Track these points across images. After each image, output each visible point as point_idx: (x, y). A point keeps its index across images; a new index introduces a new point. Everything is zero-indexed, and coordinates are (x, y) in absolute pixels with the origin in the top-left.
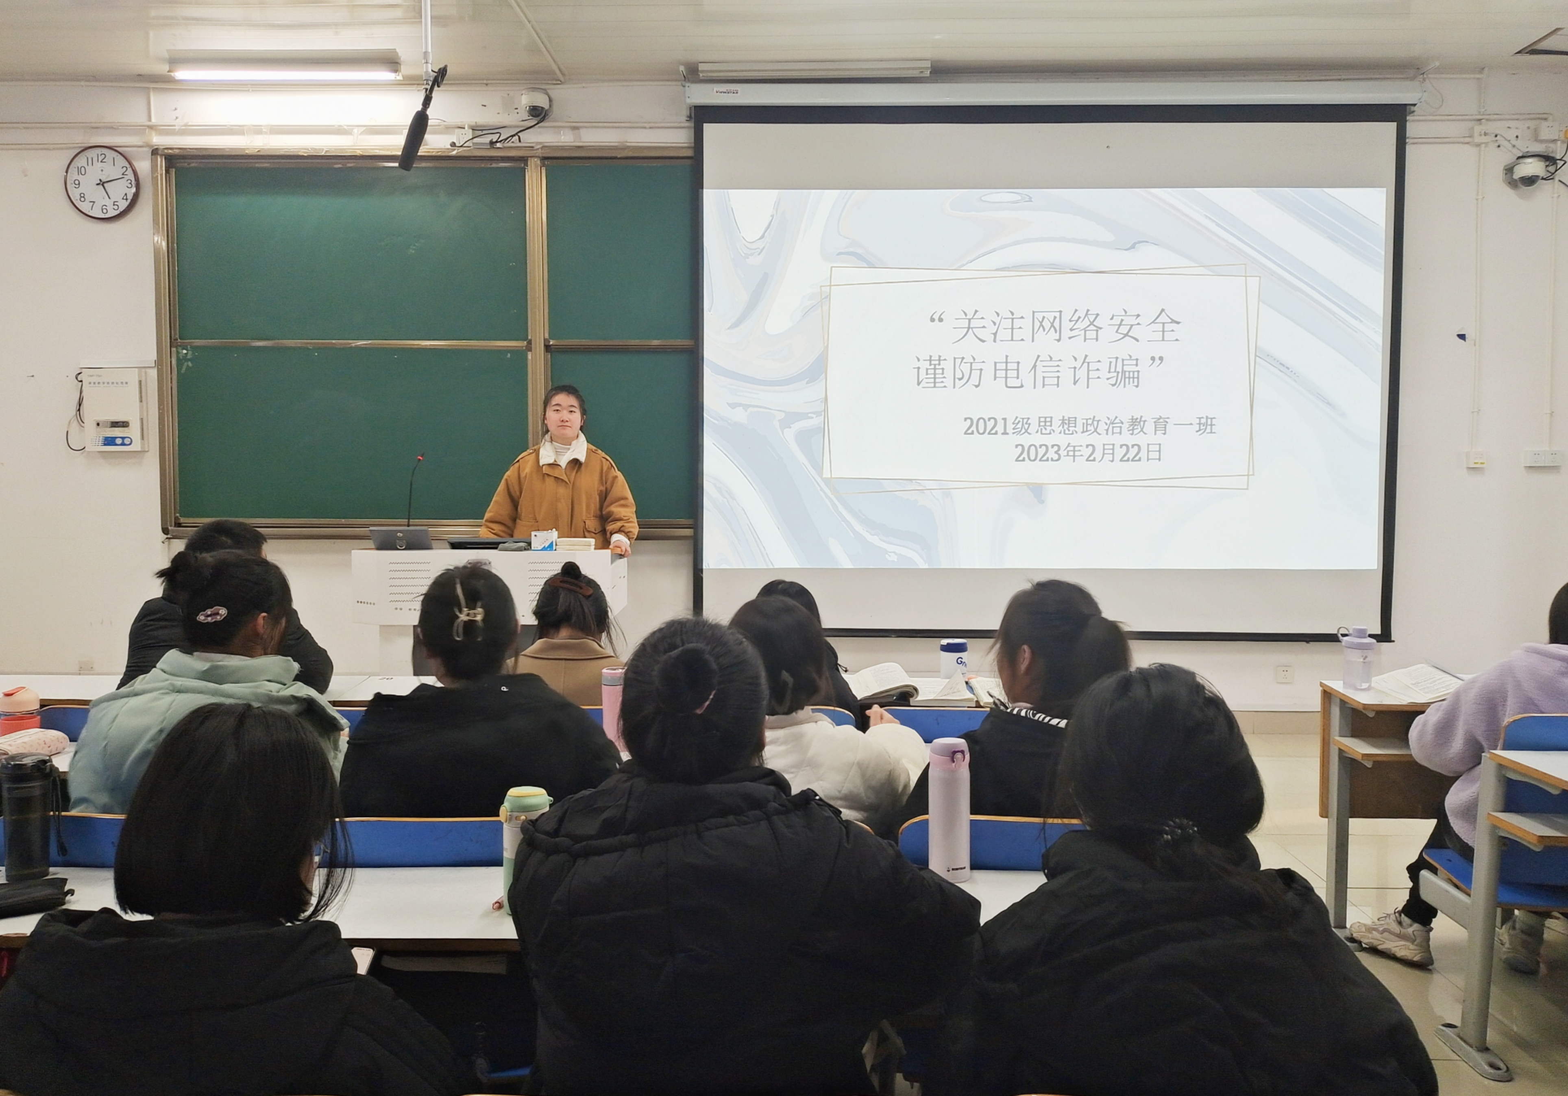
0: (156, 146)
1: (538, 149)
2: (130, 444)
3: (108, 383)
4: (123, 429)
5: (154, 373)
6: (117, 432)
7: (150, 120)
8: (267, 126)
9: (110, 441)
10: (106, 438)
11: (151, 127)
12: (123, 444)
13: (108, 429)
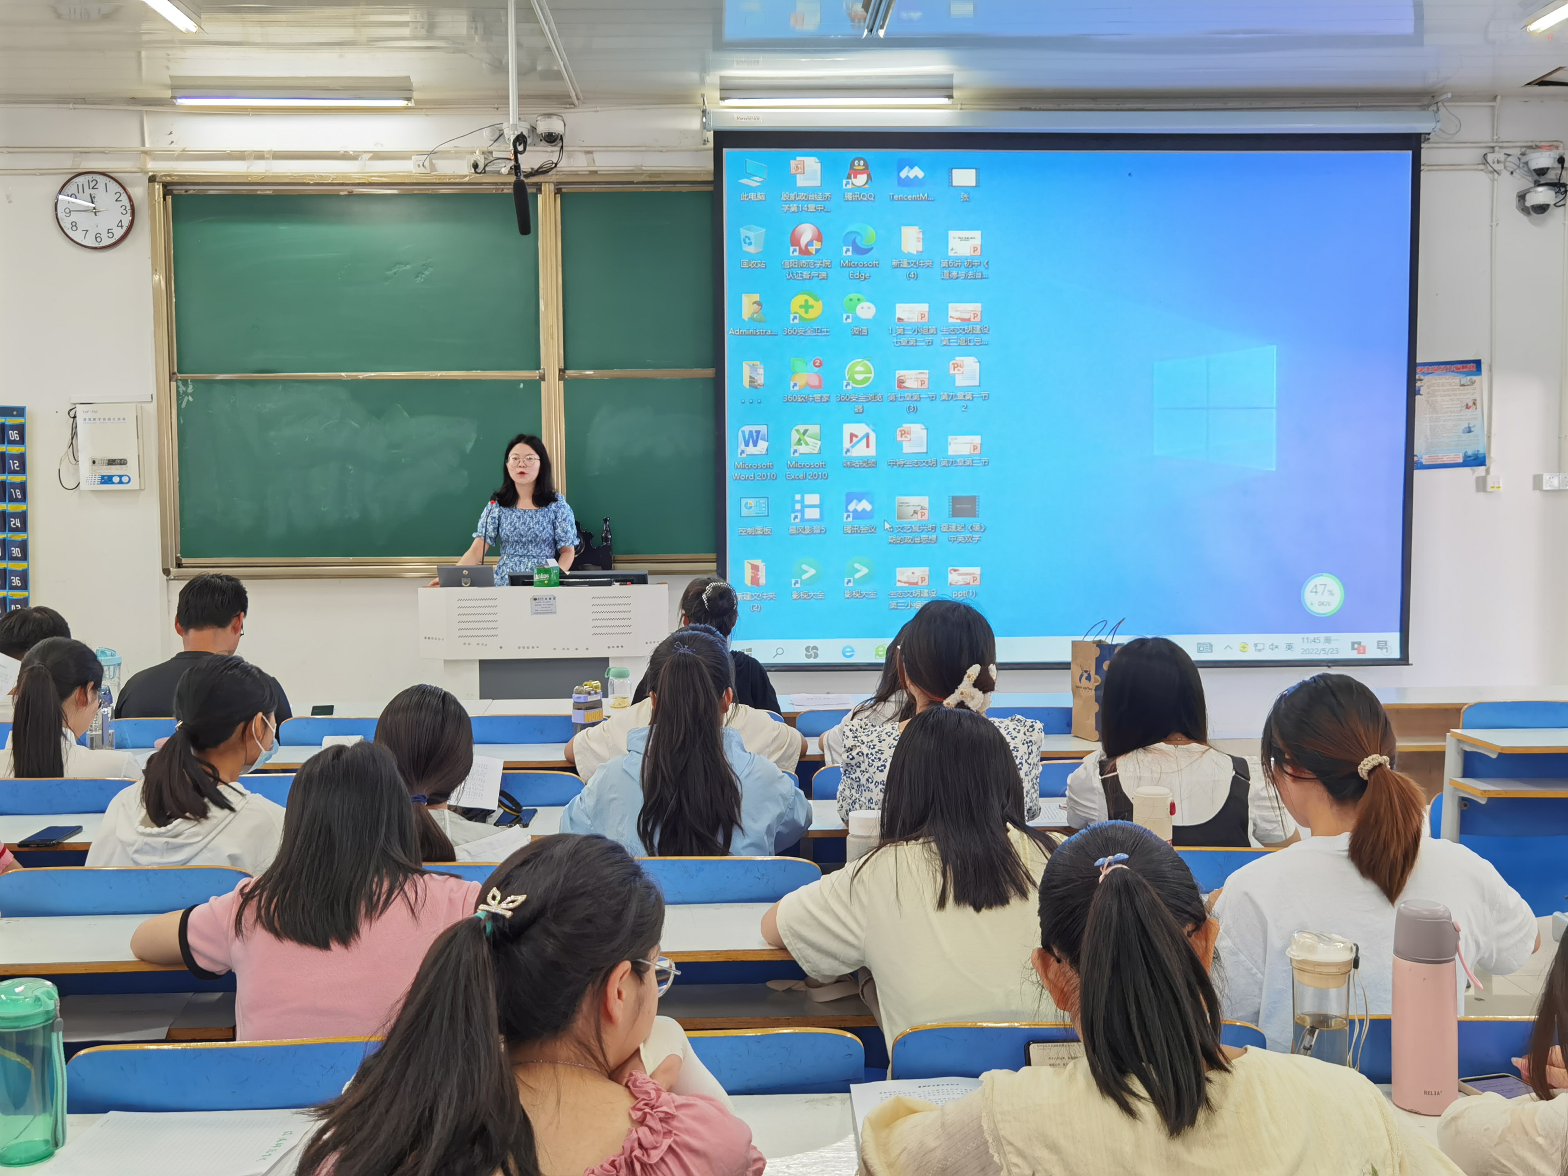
0: (151, 172)
1: (552, 175)
2: (128, 483)
3: (104, 419)
4: (120, 466)
5: (152, 408)
6: (114, 470)
7: (143, 144)
8: (269, 152)
9: (107, 480)
10: (103, 477)
11: (145, 153)
12: (121, 482)
13: (105, 467)
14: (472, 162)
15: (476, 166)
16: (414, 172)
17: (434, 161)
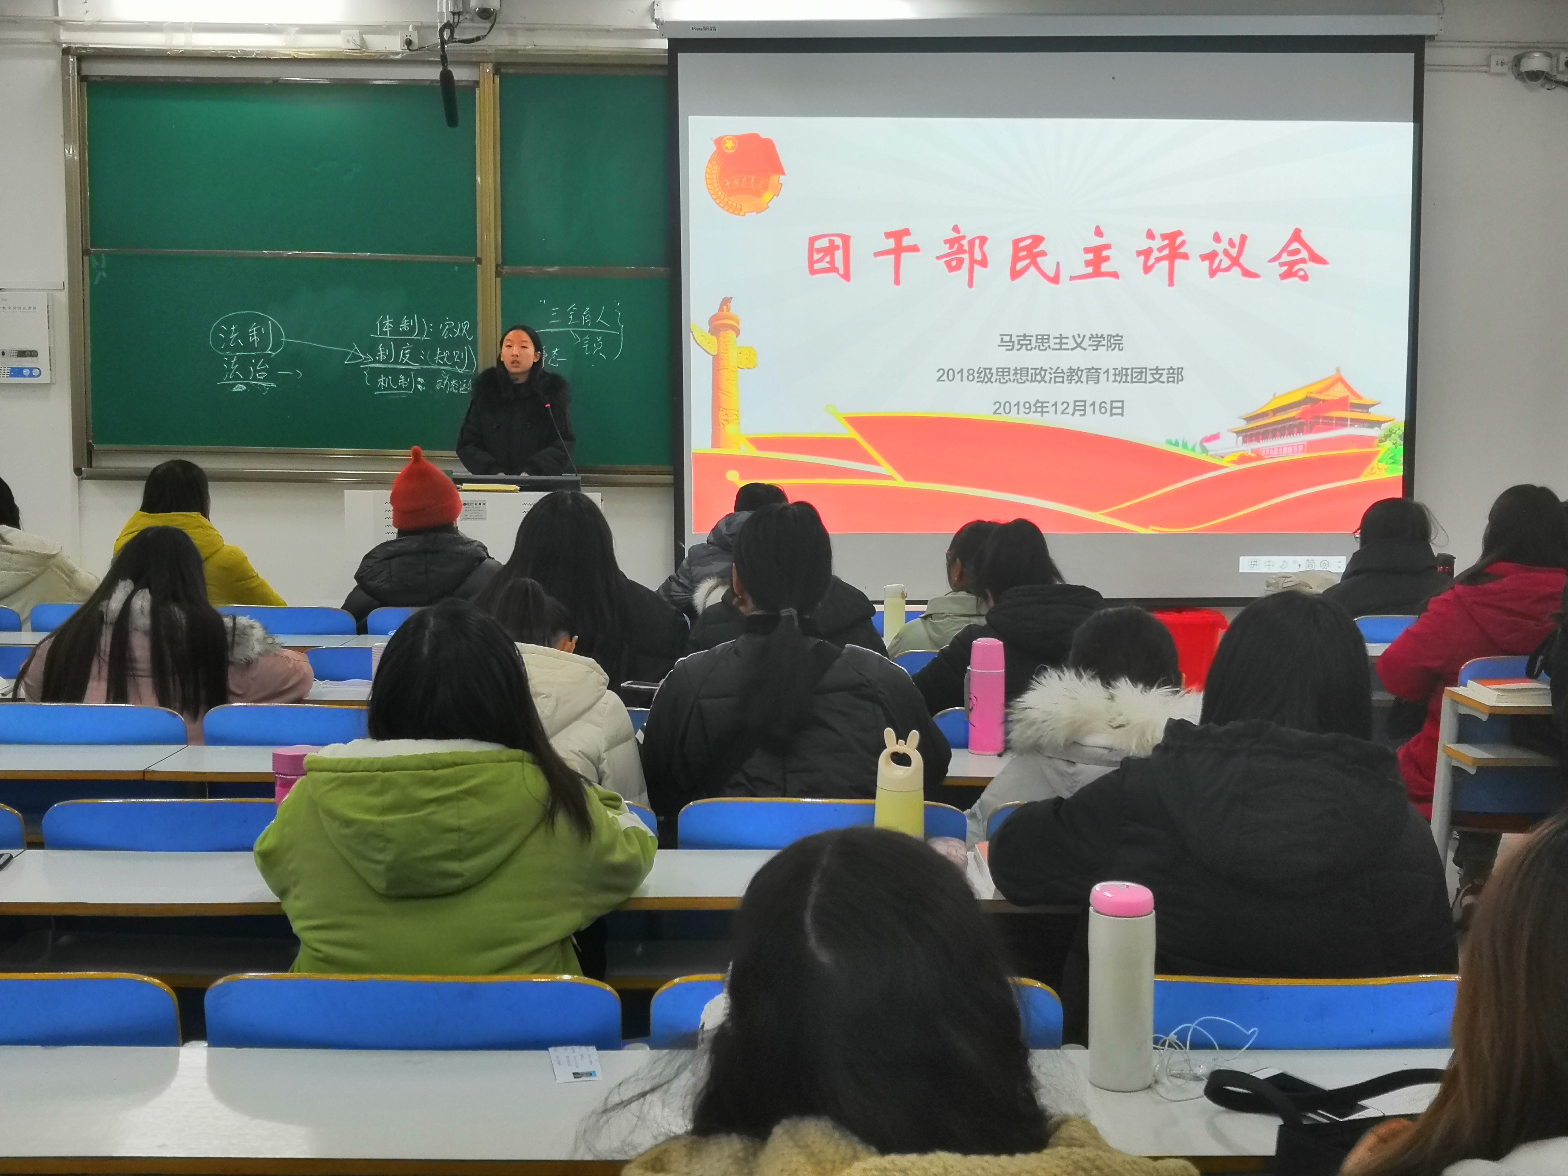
0: (65, 43)
1: (490, 54)
2: (38, 376)
3: (15, 308)
4: (31, 358)
5: (63, 297)
6: (25, 362)
7: (57, 15)
8: (190, 23)
9: (17, 372)
10: (13, 369)
11: (59, 23)
12: (31, 375)
13: (14, 358)
14: (405, 38)
15: (409, 43)
16: (344, 47)
17: (366, 37)
